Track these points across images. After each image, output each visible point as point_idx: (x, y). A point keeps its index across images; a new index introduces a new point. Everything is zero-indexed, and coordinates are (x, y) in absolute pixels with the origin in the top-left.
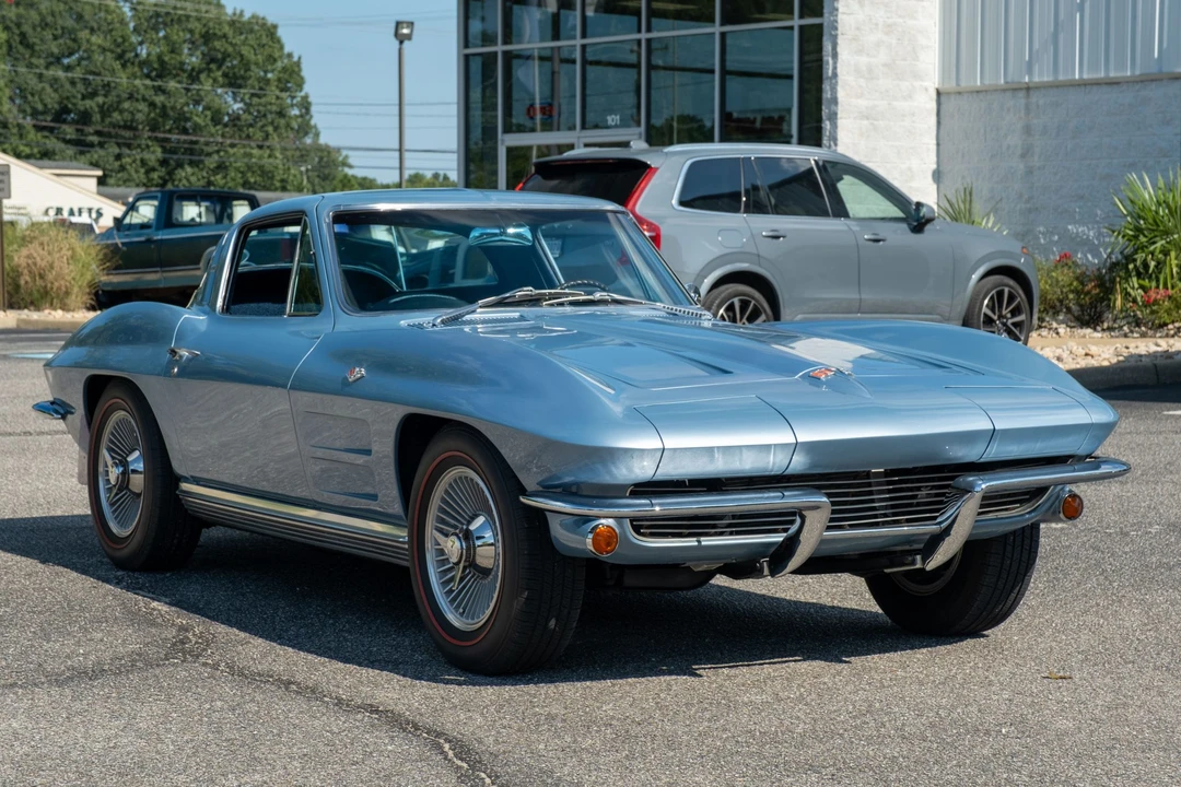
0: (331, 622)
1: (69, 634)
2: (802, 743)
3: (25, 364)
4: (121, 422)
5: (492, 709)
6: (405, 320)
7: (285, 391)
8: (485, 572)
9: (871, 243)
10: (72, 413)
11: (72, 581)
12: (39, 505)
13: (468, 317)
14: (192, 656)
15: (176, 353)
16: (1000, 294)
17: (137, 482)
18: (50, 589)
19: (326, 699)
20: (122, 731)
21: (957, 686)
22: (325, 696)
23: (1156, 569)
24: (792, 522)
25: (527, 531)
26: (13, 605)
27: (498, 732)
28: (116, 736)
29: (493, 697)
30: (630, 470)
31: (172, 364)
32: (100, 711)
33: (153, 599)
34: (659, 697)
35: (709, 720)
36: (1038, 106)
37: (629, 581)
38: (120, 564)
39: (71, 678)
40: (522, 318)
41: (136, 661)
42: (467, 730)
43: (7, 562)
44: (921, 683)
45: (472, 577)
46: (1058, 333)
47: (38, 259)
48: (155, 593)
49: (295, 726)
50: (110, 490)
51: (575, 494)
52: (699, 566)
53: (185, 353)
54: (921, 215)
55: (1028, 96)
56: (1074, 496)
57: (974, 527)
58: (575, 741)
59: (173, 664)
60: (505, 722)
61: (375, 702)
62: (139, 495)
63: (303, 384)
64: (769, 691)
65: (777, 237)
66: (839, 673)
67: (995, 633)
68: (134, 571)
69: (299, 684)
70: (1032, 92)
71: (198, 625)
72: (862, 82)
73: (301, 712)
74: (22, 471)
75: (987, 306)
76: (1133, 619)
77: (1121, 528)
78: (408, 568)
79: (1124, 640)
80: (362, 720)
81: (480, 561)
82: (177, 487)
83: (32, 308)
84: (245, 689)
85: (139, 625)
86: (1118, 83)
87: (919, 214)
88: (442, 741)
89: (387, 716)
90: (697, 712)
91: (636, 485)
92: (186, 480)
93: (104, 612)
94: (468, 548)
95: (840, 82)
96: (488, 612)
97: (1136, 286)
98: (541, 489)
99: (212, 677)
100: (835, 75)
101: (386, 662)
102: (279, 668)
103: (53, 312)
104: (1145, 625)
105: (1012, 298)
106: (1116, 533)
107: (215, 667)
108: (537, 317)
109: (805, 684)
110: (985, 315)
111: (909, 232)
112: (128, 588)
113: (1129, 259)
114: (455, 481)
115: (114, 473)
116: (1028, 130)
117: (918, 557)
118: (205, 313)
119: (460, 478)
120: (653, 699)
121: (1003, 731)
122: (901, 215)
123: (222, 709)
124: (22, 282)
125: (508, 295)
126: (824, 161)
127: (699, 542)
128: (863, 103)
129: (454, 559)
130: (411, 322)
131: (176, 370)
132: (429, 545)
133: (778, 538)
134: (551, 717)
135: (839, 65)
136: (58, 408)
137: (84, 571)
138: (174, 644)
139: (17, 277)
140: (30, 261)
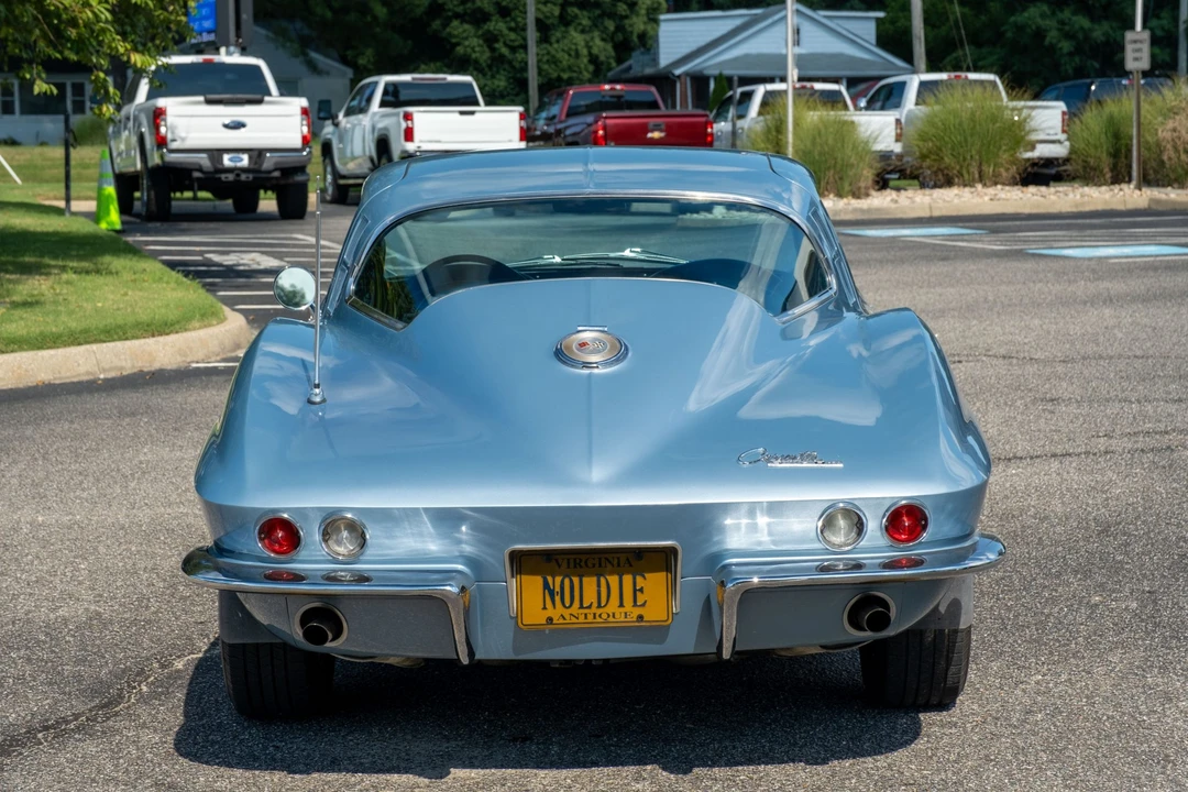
47: (1184, 133)
124: (1165, 158)
139: (1161, 152)
140: (1175, 135)
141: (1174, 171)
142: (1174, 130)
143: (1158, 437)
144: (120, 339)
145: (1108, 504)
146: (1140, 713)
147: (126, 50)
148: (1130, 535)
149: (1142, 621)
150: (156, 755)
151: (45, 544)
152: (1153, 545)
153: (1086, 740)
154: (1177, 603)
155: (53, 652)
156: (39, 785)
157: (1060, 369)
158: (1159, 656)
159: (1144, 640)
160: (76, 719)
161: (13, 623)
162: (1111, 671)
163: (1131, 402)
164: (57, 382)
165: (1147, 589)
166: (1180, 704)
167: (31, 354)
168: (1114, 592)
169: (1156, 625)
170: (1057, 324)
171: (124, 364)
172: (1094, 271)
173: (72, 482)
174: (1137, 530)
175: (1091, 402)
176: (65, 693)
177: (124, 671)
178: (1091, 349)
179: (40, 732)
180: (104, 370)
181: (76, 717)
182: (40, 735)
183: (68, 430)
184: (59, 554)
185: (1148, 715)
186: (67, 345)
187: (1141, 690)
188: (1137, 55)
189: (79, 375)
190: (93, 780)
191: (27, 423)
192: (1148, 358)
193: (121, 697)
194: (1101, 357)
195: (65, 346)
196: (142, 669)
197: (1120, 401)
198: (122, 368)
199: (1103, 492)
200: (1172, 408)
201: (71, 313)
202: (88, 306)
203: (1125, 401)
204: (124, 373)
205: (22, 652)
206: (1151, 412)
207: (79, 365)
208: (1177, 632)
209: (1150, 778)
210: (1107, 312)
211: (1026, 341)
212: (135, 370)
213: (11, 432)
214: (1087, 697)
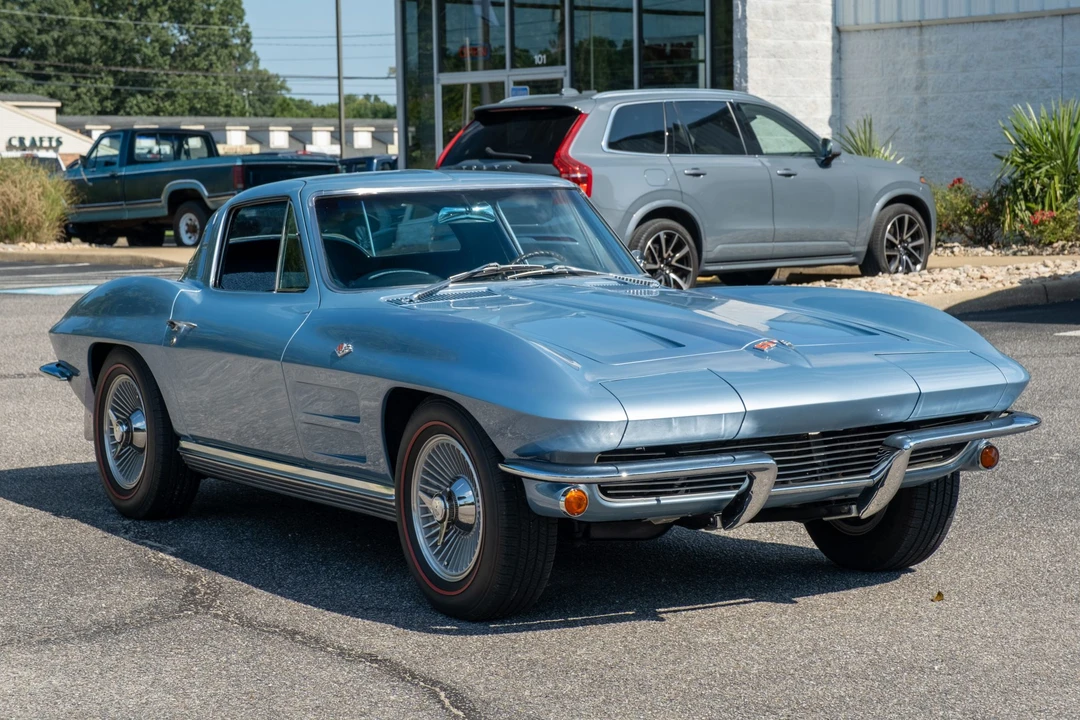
0: (324, 568)
1: (89, 587)
2: (758, 684)
3: (7, 301)
4: (125, 384)
5: (479, 655)
6: (384, 296)
7: (279, 363)
8: (467, 528)
9: (784, 177)
10: (77, 375)
11: (84, 531)
12: (42, 452)
13: (441, 292)
14: (203, 607)
15: (174, 325)
16: (901, 221)
17: (140, 439)
18: (66, 541)
19: (330, 649)
20: (151, 686)
21: (891, 622)
22: (328, 646)
23: (1059, 499)
24: (743, 480)
25: (506, 494)
26: (35, 558)
27: (487, 680)
28: (147, 692)
29: (479, 643)
30: (598, 440)
31: (172, 334)
32: (128, 666)
33: (161, 551)
34: (626, 640)
35: (674, 663)
36: (930, 43)
37: (595, 533)
38: (125, 513)
39: (97, 633)
40: (490, 292)
41: (154, 614)
42: (459, 678)
43: (22, 512)
44: (859, 621)
45: (455, 532)
46: (953, 252)
47: (12, 196)
48: (160, 543)
49: (305, 678)
50: (115, 445)
51: (549, 462)
52: (659, 520)
53: (183, 326)
54: (828, 149)
55: (921, 34)
56: (991, 447)
57: (905, 478)
58: (556, 687)
59: (188, 617)
60: (492, 669)
61: (373, 651)
62: (141, 450)
63: (295, 356)
64: (724, 632)
65: (698, 175)
66: (785, 612)
67: (920, 568)
68: (138, 519)
69: (303, 634)
70: (924, 30)
71: (205, 576)
72: (769, 23)
73: (309, 663)
74: (23, 416)
75: (889, 232)
76: (1042, 550)
77: (1025, 456)
78: (395, 524)
79: (1036, 572)
80: (364, 670)
81: (463, 519)
82: (178, 444)
83: (7, 241)
84: (255, 640)
85: (151, 576)
86: (1003, 21)
87: (826, 150)
88: (438, 690)
89: (386, 666)
90: (662, 655)
91: (602, 453)
92: (186, 438)
93: (118, 563)
94: (451, 508)
95: (749, 24)
96: (472, 564)
97: (1024, 208)
98: (517, 457)
99: (224, 628)
100: (744, 17)
101: (378, 609)
102: (283, 618)
103: (27, 245)
104: (1054, 556)
105: (912, 224)
106: (1021, 461)
107: (225, 618)
108: (503, 290)
109: (755, 624)
110: (888, 240)
111: (816, 165)
112: (136, 539)
113: (1016, 184)
114: (438, 446)
115: (119, 431)
116: (921, 64)
117: (854, 507)
118: (199, 287)
119: (443, 444)
120: (622, 642)
121: (936, 668)
122: (809, 150)
123: (238, 662)
125: (476, 270)
126: (738, 104)
127: (658, 500)
128: (770, 42)
129: (439, 518)
130: (390, 297)
131: (175, 340)
132: (415, 505)
133: (731, 495)
134: (532, 663)
135: (747, 8)
136: (63, 370)
137: (94, 523)
138: (185, 596)
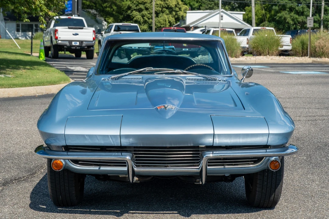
40: (142, 78)
47: (322, 43)
108: (149, 78)
124: (317, 50)
139: (316, 48)
140: (319, 44)
141: (319, 53)
142: (319, 43)
143: (313, 117)
144: (43, 85)
145: (299, 133)
146: (306, 185)
147: (48, 11)
148: (304, 141)
149: (307, 162)
150: (44, 187)
151: (19, 135)
152: (310, 143)
153: (291, 191)
154: (316, 158)
155: (19, 161)
156: (13, 194)
157: (288, 100)
158: (311, 171)
159: (307, 166)
160: (24, 178)
161: (9, 154)
162: (298, 174)
163: (306, 109)
164: (25, 96)
165: (309, 154)
166: (316, 183)
167: (19, 88)
168: (300, 154)
169: (311, 163)
170: (287, 89)
171: (43, 92)
172: (297, 77)
173: (27, 120)
174: (306, 139)
175: (295, 108)
176: (21, 171)
177: (37, 166)
178: (296, 95)
179: (14, 180)
180: (38, 93)
181: (24, 177)
182: (14, 181)
183: (28, 107)
184: (22, 137)
185: (308, 185)
186: (28, 86)
187: (306, 179)
188: (310, 23)
189: (31, 94)
190: (27, 193)
191: (17, 105)
192: (311, 98)
193: (36, 172)
194: (298, 98)
195: (28, 87)
196: (42, 166)
197: (303, 108)
198: (43, 93)
199: (298, 130)
200: (317, 110)
201: (30, 79)
202: (35, 77)
203: (304, 108)
204: (43, 94)
205: (11, 161)
206: (311, 111)
207: (31, 92)
208: (316, 165)
209: (308, 201)
210: (300, 87)
211: (279, 93)
212: (46, 94)
213: (12, 107)
214: (292, 180)
